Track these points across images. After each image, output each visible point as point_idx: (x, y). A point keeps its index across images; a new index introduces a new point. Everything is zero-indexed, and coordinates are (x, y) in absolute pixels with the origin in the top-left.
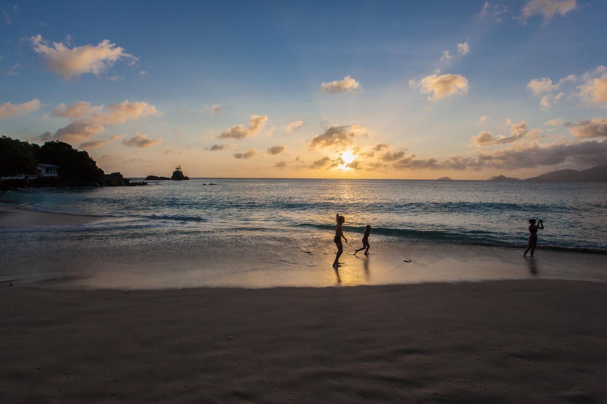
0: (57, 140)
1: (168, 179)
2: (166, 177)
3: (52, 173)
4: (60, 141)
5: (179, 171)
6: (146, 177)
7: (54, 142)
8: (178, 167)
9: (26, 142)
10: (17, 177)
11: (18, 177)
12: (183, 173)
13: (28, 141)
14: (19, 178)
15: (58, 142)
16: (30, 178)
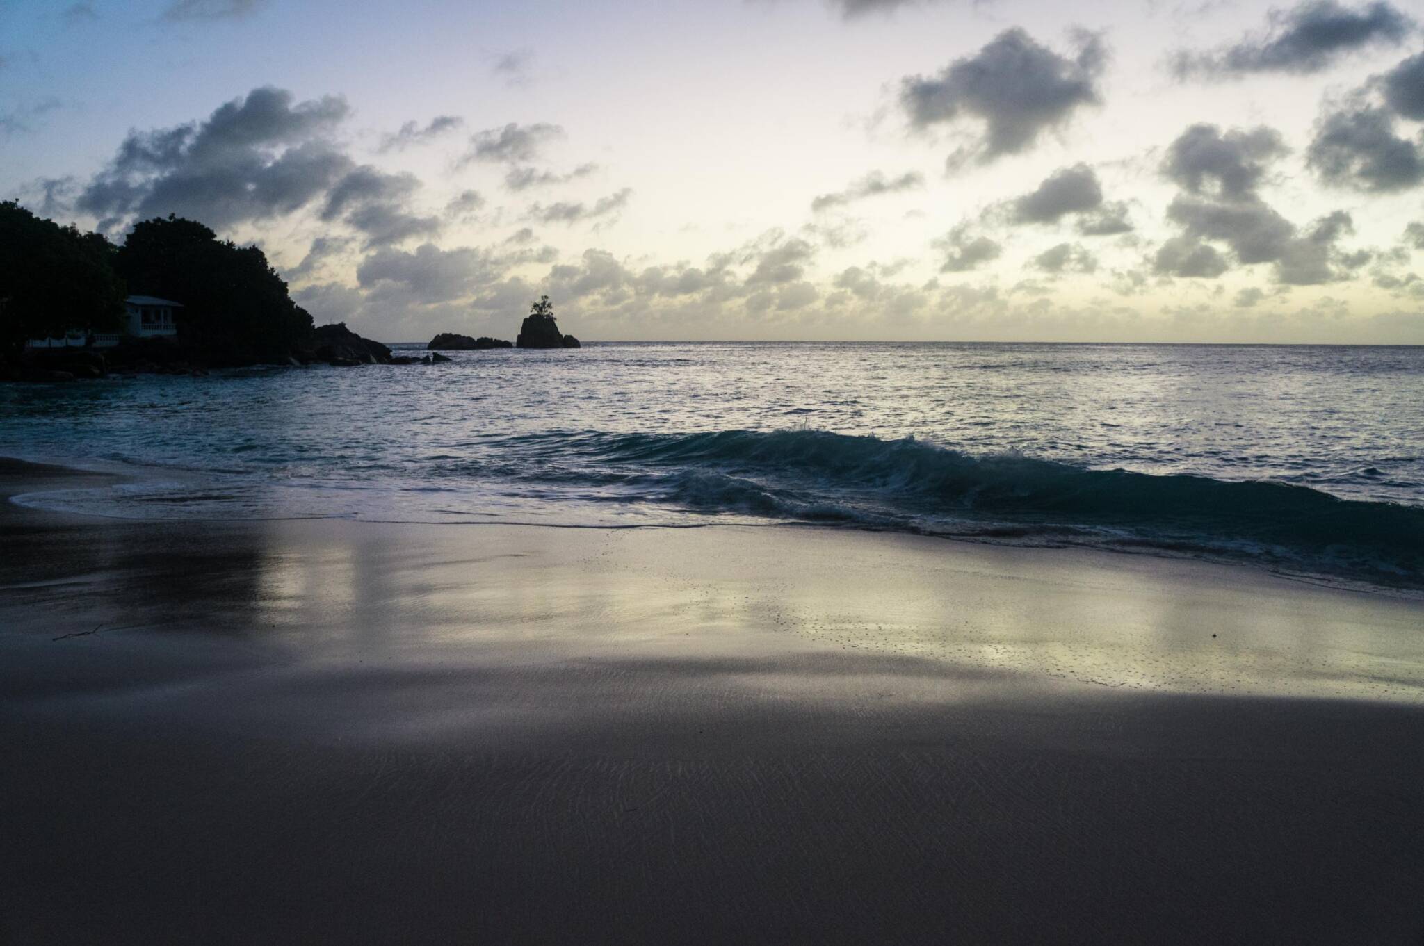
0: (169, 215)
1: (507, 345)
2: (498, 339)
3: (158, 327)
4: (178, 217)
5: (542, 316)
6: (432, 338)
7: (163, 222)
8: (542, 302)
9: (72, 227)
10: (64, 341)
11: (67, 342)
12: (557, 323)
13: (75, 224)
14: (72, 343)
15: (172, 221)
16: (98, 344)
